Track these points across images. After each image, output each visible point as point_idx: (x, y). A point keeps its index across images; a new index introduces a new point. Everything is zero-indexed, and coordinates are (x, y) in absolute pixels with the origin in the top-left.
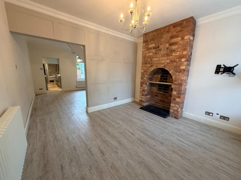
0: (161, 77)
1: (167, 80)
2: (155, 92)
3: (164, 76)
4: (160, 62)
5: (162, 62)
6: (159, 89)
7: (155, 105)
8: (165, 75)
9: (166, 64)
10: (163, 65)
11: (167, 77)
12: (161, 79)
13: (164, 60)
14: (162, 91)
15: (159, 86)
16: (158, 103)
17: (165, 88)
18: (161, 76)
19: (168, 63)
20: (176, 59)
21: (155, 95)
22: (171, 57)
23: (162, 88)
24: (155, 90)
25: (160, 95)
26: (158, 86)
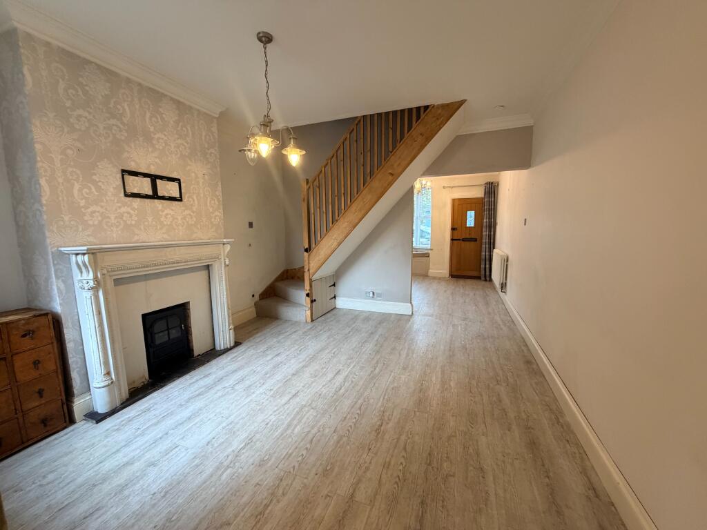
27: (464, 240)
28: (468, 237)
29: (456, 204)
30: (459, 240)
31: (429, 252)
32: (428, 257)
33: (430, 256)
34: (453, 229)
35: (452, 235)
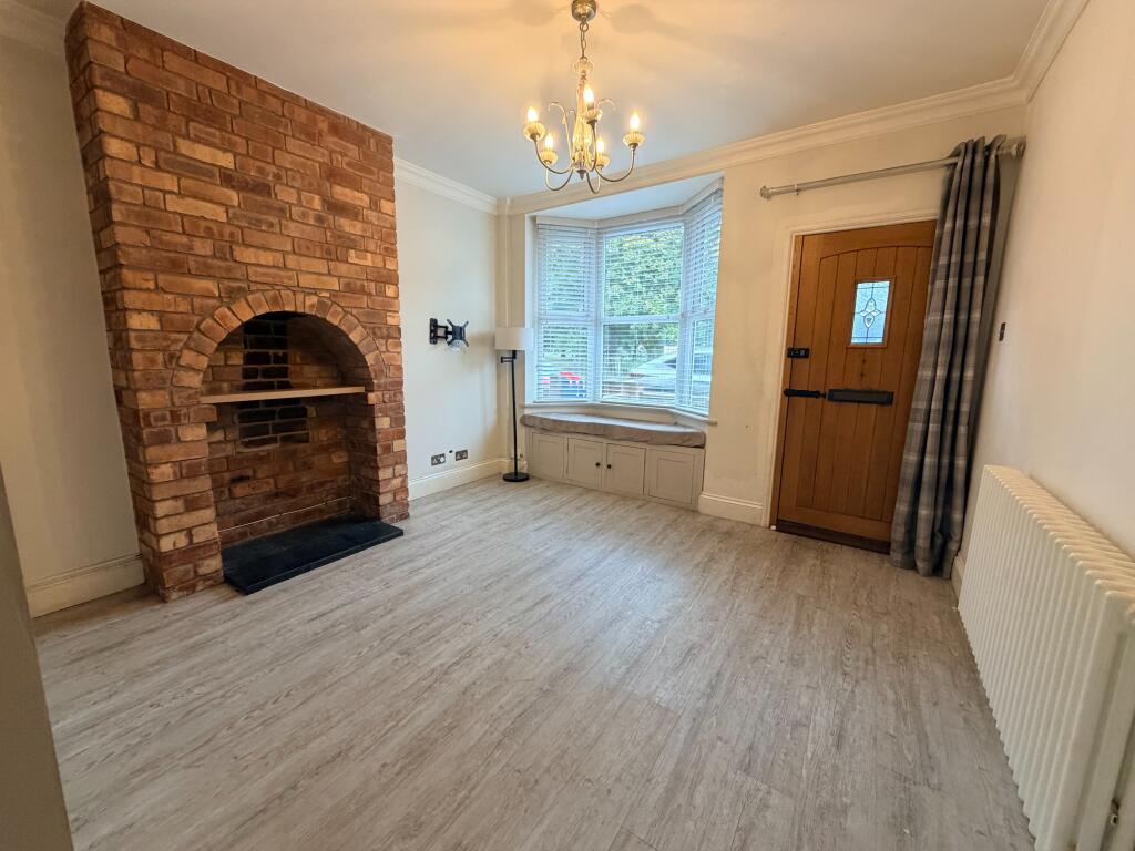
0: (245, 363)
1: (286, 377)
2: (227, 457)
3: (266, 359)
4: (290, 278)
5: (306, 281)
6: (245, 433)
7: (244, 534)
8: (271, 352)
9: (327, 295)
10: (314, 299)
11: (286, 362)
12: (247, 374)
13: (314, 276)
14: (274, 440)
15: (243, 418)
16: (260, 515)
17: (285, 420)
18: (249, 359)
19: (334, 293)
20: (365, 283)
21: (227, 476)
22: (343, 268)
23: (270, 422)
24: (224, 450)
25: (265, 467)
26: (237, 421)
27: (835, 396)
28: (853, 384)
29: (812, 255)
30: (816, 394)
31: (706, 429)
32: (702, 447)
33: (708, 445)
34: (794, 353)
35: (790, 374)
